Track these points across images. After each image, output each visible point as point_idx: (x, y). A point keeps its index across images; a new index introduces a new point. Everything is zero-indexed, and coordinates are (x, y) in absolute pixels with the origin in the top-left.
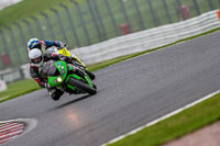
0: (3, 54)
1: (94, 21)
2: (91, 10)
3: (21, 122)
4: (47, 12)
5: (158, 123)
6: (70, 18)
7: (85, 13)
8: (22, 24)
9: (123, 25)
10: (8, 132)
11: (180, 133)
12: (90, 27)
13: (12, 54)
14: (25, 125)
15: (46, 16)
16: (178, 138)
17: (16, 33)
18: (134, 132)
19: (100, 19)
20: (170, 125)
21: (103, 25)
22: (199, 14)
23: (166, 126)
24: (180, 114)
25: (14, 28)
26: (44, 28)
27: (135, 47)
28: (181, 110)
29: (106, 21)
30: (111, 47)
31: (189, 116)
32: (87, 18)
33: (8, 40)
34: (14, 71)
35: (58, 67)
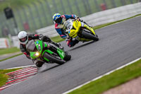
0: (24, 22)
5: (124, 68)
9: (102, 4)
10: (27, 73)
12: (81, 5)
14: (38, 69)
16: (136, 78)
17: (33, 8)
18: (108, 73)
20: (131, 69)
23: (129, 70)
24: (138, 62)
25: (31, 6)
26: (51, 6)
27: (109, 19)
29: (91, 2)
33: (28, 14)
35: (37, 45)
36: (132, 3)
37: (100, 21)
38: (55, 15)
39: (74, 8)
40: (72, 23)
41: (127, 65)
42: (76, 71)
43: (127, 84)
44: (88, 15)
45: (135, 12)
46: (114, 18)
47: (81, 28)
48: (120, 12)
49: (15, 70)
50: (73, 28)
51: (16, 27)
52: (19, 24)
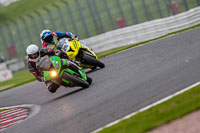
0: (9, 45)
1: (92, 16)
2: (89, 5)
3: (25, 108)
4: (50, 7)
6: (70, 13)
7: (84, 8)
8: (27, 19)
9: (119, 19)
10: (14, 116)
11: (170, 118)
12: (89, 21)
13: (17, 45)
14: (29, 110)
15: (48, 11)
17: (21, 26)
18: (128, 117)
19: (98, 14)
20: (161, 111)
21: (100, 20)
22: (187, 10)
23: (157, 111)
26: (47, 22)
27: (129, 40)
28: (171, 97)
29: (103, 15)
30: (107, 39)
31: (178, 102)
32: (86, 13)
33: (14, 33)
34: (19, 61)
35: (53, 62)
36: (162, 17)
38: (44, 32)
39: (79, 24)
41: (155, 104)
44: (98, 34)
46: (136, 38)
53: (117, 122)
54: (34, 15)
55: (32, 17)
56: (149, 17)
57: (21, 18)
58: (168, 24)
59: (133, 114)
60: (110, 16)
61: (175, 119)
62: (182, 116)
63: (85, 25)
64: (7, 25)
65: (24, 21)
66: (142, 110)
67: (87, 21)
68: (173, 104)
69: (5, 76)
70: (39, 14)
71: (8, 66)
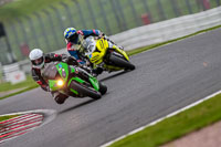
0: (22, 44)
3: (40, 113)
5: (178, 115)
8: (42, 14)
9: (144, 15)
10: (27, 123)
11: (199, 125)
12: (111, 17)
14: (44, 116)
15: (66, 5)
16: (198, 129)
20: (190, 116)
21: (123, 16)
23: (186, 117)
24: (200, 104)
25: (34, 18)
26: (64, 18)
28: (201, 101)
29: (126, 11)
31: (209, 107)
32: (107, 7)
33: (27, 30)
35: (59, 70)
36: (191, 13)
37: (141, 41)
38: (68, 30)
39: (99, 21)
40: (94, 43)
41: (183, 110)
42: (102, 119)
43: (184, 140)
44: (121, 31)
45: (195, 26)
46: (163, 36)
47: (109, 51)
48: (173, 27)
49: (8, 117)
50: (97, 50)
51: (10, 50)
52: (14, 47)
53: (141, 129)
54: (50, 10)
55: (47, 13)
56: (177, 13)
57: (35, 13)
58: (198, 21)
59: (159, 120)
60: (134, 12)
61: (205, 126)
62: (213, 123)
63: (106, 22)
64: (20, 22)
65: (39, 16)
66: (169, 116)
67: (108, 17)
68: (203, 109)
69: (17, 77)
70: (55, 9)
71: (21, 67)
